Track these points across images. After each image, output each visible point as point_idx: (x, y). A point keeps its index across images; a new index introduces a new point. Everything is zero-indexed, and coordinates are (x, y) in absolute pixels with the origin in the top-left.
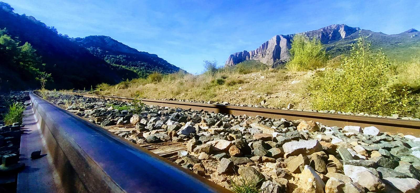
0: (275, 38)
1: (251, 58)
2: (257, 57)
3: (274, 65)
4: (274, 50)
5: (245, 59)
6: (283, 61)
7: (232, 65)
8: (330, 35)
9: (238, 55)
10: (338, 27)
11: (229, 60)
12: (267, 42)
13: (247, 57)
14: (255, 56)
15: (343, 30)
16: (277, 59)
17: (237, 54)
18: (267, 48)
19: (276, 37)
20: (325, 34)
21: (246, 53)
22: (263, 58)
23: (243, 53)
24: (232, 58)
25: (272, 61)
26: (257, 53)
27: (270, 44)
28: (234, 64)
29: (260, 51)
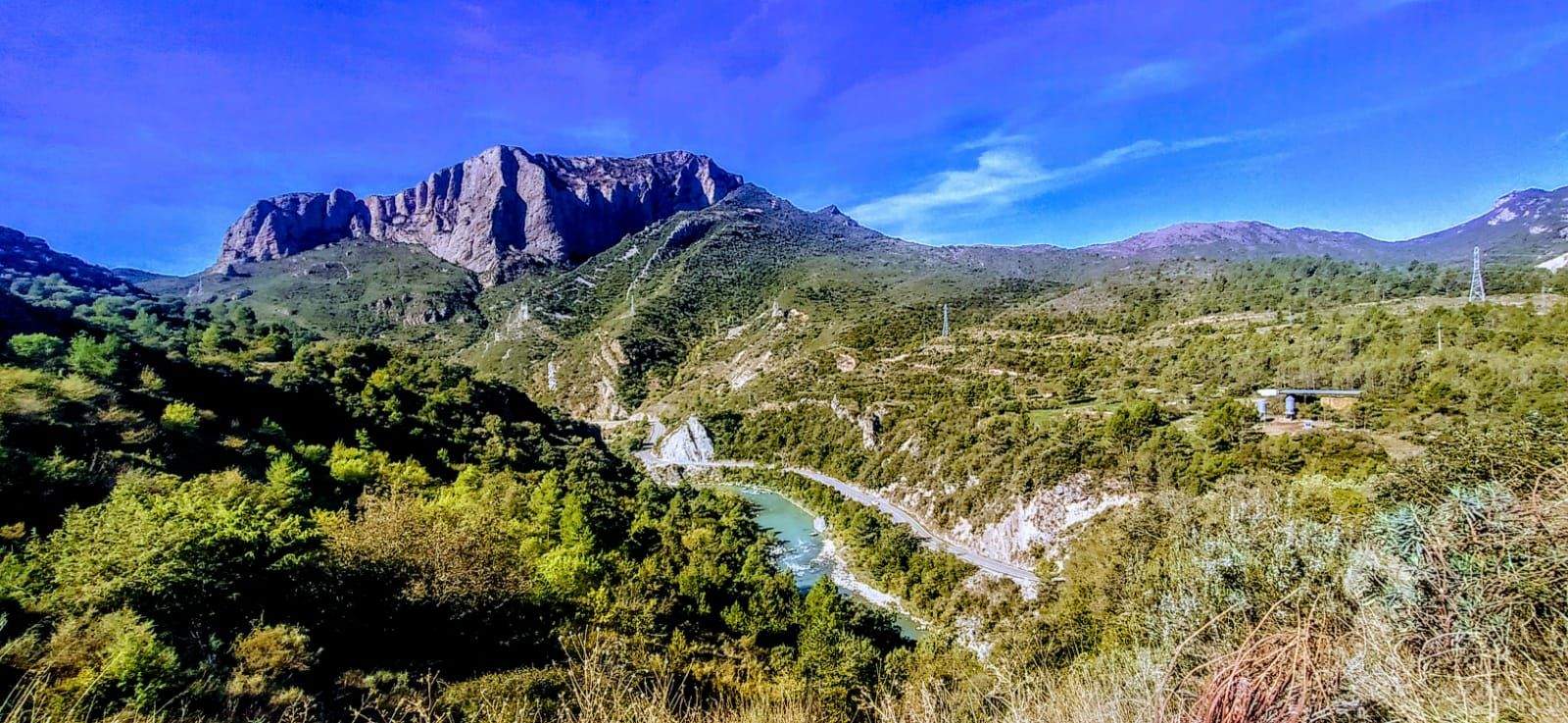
0: (493, 156)
1: (375, 232)
2: (411, 228)
3: (502, 272)
4: (494, 204)
5: (347, 233)
6: (537, 259)
7: (268, 256)
8: (676, 183)
9: (302, 207)
10: (694, 163)
11: (249, 226)
12: (459, 171)
13: (354, 221)
14: (396, 221)
15: (707, 175)
16: (511, 247)
17: (295, 201)
18: (457, 194)
19: (497, 150)
20: (661, 176)
21: (351, 207)
22: (445, 237)
23: (332, 200)
24: (268, 219)
25: (493, 252)
26: (411, 208)
27: (473, 177)
28: (281, 252)
29: (424, 203)
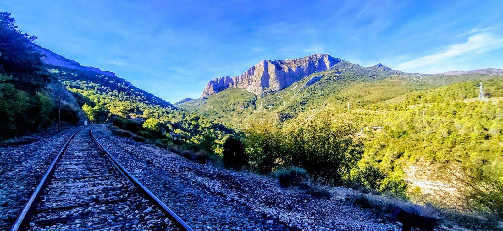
0: (262, 63)
1: (234, 86)
2: (242, 84)
3: (263, 95)
4: (261, 76)
5: (228, 86)
6: (273, 90)
7: (212, 94)
8: (316, 64)
9: (219, 81)
10: (323, 56)
11: (209, 87)
12: (254, 68)
13: (230, 83)
14: (239, 83)
15: (327, 60)
16: (266, 87)
17: (217, 80)
18: (253, 75)
19: (263, 61)
20: (311, 62)
21: (229, 80)
22: (250, 86)
23: (225, 79)
24: (212, 85)
25: (261, 89)
26: (242, 79)
27: (257, 69)
28: (214, 92)
29: (245, 77)
